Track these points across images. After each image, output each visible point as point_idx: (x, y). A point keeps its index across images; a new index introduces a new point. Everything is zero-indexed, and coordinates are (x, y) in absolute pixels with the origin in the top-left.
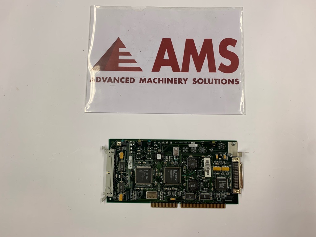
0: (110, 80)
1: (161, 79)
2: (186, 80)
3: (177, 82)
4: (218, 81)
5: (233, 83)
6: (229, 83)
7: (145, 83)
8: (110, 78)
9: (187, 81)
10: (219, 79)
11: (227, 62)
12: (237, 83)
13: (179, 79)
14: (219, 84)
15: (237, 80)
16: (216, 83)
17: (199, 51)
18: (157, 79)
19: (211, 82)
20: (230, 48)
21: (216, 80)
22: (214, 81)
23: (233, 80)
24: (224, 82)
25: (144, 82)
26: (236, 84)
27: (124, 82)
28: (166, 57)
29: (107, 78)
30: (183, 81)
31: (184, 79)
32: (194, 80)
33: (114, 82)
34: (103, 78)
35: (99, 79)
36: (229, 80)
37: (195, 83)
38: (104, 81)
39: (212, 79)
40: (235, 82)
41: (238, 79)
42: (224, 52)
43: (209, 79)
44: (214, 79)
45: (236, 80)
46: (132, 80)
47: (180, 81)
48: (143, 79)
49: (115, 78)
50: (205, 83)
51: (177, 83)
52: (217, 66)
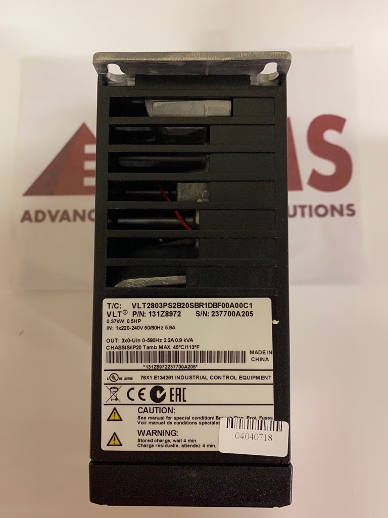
4: (307, 210)
5: (341, 213)
6: (333, 215)
8: (65, 212)
10: (310, 207)
11: (327, 168)
12: (350, 213)
14: (311, 215)
15: (351, 208)
16: (303, 215)
20: (330, 136)
21: (303, 207)
22: (299, 210)
23: (341, 206)
24: (321, 211)
26: (349, 215)
29: (57, 212)
33: (75, 220)
36: (333, 208)
38: (53, 219)
39: (295, 207)
40: (346, 212)
41: (352, 205)
42: (318, 146)
45: (349, 206)
49: (76, 213)
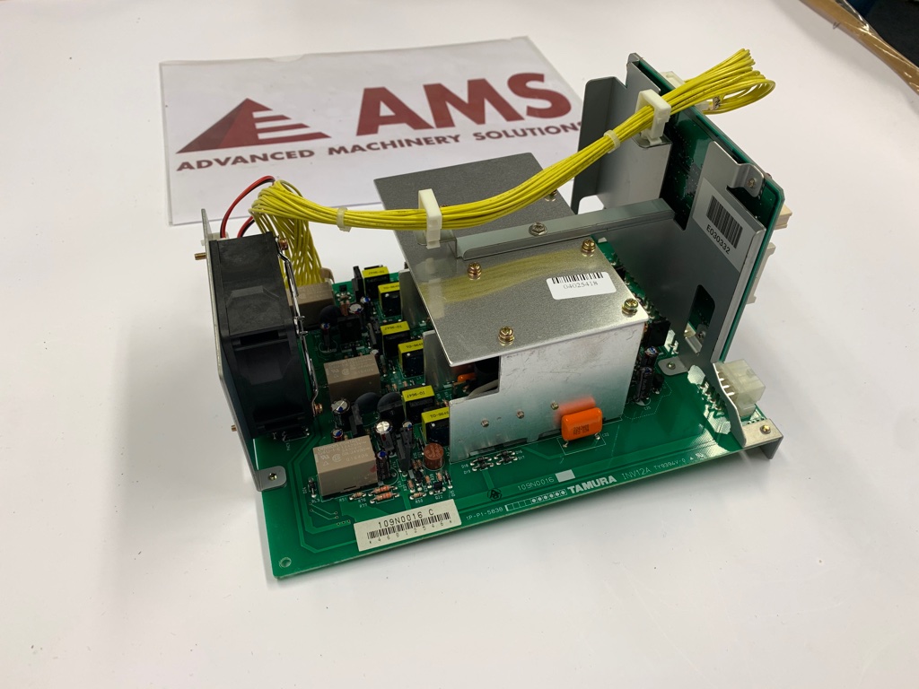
0: (239, 159)
1: (387, 142)
2: (456, 139)
3: (435, 141)
7: (346, 151)
9: (459, 139)
13: (437, 138)
17: (464, 96)
18: (376, 144)
19: (521, 133)
25: (343, 152)
27: (283, 158)
28: (385, 111)
30: (448, 139)
31: (450, 137)
32: (476, 135)
34: (218, 161)
35: (204, 164)
37: (483, 138)
43: (515, 131)
46: (306, 154)
47: (441, 140)
48: (337, 148)
50: (507, 135)
51: (434, 144)
52: (522, 111)
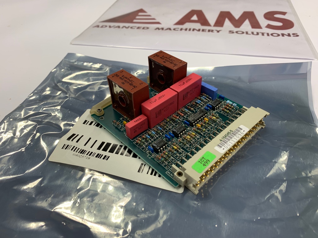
44: (260, 33)
